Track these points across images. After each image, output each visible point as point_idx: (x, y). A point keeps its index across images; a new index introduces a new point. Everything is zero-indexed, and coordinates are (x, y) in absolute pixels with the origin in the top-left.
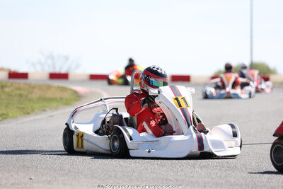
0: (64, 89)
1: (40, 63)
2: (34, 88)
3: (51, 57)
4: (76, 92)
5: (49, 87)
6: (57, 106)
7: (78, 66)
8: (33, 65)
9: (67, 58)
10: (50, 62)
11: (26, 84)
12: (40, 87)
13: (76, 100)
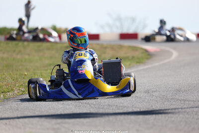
0: (135, 49)
1: (109, 25)
2: (106, 48)
3: (119, 19)
4: (146, 51)
5: (121, 47)
6: (130, 65)
7: (145, 26)
8: (102, 27)
9: (133, 20)
10: (118, 24)
11: (98, 44)
12: (113, 47)
13: (148, 59)
